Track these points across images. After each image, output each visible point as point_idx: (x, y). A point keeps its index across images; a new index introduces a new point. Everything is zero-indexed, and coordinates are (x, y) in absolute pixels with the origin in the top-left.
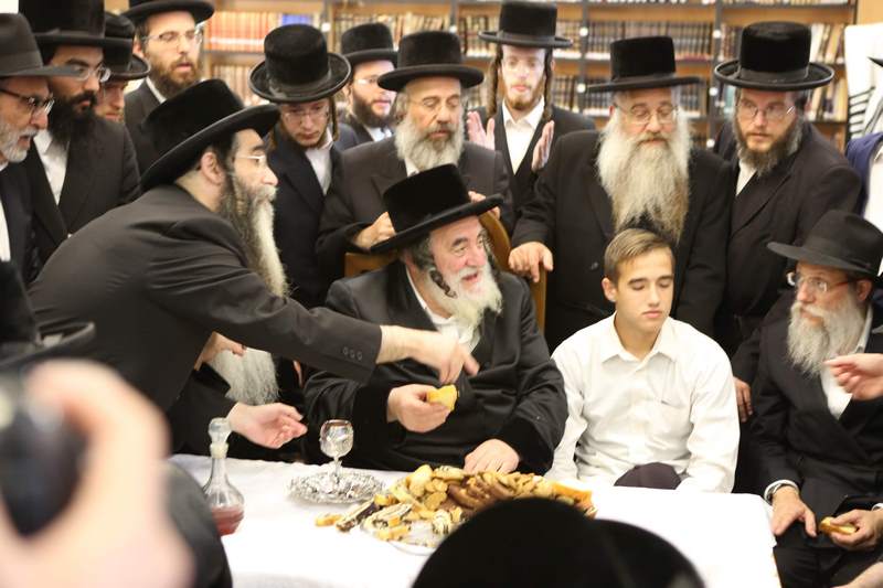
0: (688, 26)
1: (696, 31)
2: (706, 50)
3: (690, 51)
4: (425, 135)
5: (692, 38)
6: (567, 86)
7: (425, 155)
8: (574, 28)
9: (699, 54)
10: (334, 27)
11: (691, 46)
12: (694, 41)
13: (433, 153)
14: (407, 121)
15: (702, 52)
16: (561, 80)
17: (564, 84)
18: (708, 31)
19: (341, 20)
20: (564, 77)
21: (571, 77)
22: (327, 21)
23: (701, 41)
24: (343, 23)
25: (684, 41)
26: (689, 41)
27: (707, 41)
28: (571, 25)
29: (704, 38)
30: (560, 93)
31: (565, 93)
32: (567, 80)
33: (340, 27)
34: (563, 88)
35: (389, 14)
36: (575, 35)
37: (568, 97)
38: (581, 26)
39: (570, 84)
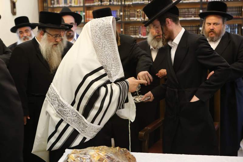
0: (234, 8)
1: (236, 9)
2: (240, 15)
3: (235, 16)
4: (154, 37)
5: (235, 11)
6: (196, 28)
7: (154, 43)
8: (198, 10)
9: (238, 16)
10: (124, 13)
11: (235, 14)
12: (236, 12)
13: (157, 42)
14: (150, 34)
15: (239, 15)
16: (194, 26)
17: (195, 28)
18: (240, 9)
19: (126, 11)
20: (195, 25)
21: (197, 25)
22: (121, 12)
23: (238, 12)
24: (127, 12)
25: (233, 12)
26: (234, 12)
27: (240, 12)
28: (197, 9)
29: (239, 11)
30: (194, 30)
31: (196, 30)
32: (196, 26)
33: (126, 13)
34: (195, 29)
35: (140, 9)
36: (198, 12)
37: (197, 32)
38: (200, 9)
39: (197, 28)
